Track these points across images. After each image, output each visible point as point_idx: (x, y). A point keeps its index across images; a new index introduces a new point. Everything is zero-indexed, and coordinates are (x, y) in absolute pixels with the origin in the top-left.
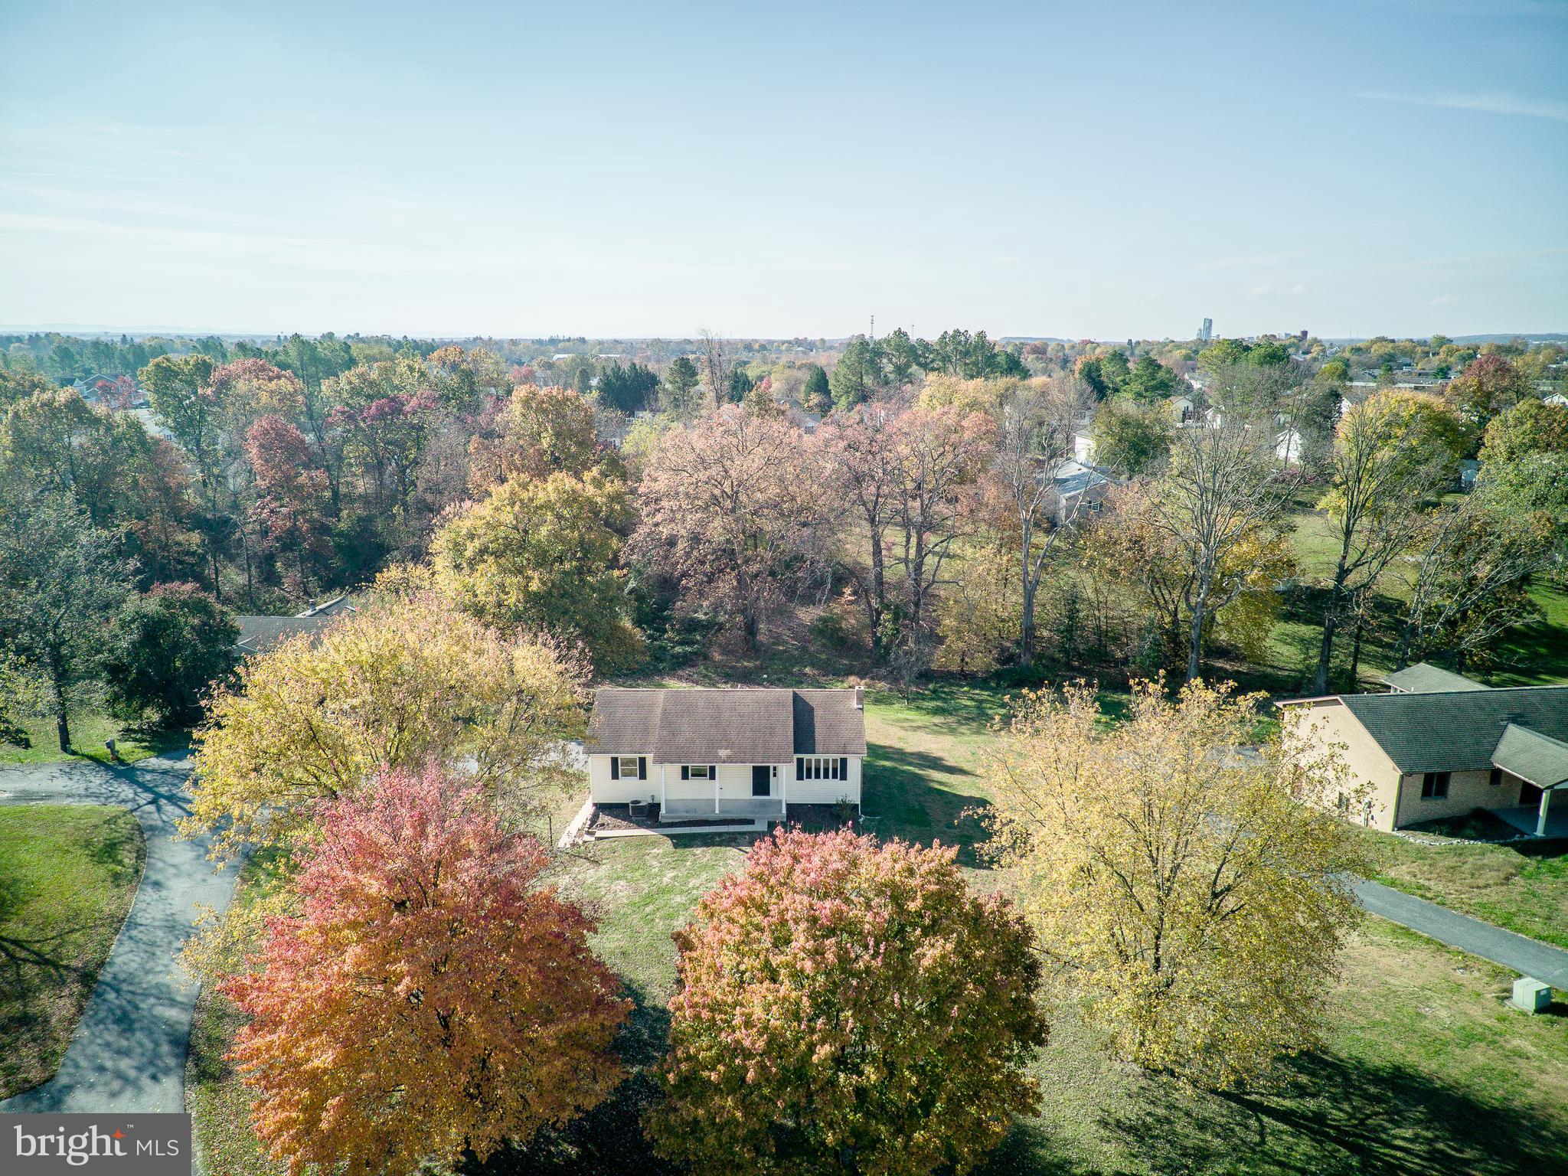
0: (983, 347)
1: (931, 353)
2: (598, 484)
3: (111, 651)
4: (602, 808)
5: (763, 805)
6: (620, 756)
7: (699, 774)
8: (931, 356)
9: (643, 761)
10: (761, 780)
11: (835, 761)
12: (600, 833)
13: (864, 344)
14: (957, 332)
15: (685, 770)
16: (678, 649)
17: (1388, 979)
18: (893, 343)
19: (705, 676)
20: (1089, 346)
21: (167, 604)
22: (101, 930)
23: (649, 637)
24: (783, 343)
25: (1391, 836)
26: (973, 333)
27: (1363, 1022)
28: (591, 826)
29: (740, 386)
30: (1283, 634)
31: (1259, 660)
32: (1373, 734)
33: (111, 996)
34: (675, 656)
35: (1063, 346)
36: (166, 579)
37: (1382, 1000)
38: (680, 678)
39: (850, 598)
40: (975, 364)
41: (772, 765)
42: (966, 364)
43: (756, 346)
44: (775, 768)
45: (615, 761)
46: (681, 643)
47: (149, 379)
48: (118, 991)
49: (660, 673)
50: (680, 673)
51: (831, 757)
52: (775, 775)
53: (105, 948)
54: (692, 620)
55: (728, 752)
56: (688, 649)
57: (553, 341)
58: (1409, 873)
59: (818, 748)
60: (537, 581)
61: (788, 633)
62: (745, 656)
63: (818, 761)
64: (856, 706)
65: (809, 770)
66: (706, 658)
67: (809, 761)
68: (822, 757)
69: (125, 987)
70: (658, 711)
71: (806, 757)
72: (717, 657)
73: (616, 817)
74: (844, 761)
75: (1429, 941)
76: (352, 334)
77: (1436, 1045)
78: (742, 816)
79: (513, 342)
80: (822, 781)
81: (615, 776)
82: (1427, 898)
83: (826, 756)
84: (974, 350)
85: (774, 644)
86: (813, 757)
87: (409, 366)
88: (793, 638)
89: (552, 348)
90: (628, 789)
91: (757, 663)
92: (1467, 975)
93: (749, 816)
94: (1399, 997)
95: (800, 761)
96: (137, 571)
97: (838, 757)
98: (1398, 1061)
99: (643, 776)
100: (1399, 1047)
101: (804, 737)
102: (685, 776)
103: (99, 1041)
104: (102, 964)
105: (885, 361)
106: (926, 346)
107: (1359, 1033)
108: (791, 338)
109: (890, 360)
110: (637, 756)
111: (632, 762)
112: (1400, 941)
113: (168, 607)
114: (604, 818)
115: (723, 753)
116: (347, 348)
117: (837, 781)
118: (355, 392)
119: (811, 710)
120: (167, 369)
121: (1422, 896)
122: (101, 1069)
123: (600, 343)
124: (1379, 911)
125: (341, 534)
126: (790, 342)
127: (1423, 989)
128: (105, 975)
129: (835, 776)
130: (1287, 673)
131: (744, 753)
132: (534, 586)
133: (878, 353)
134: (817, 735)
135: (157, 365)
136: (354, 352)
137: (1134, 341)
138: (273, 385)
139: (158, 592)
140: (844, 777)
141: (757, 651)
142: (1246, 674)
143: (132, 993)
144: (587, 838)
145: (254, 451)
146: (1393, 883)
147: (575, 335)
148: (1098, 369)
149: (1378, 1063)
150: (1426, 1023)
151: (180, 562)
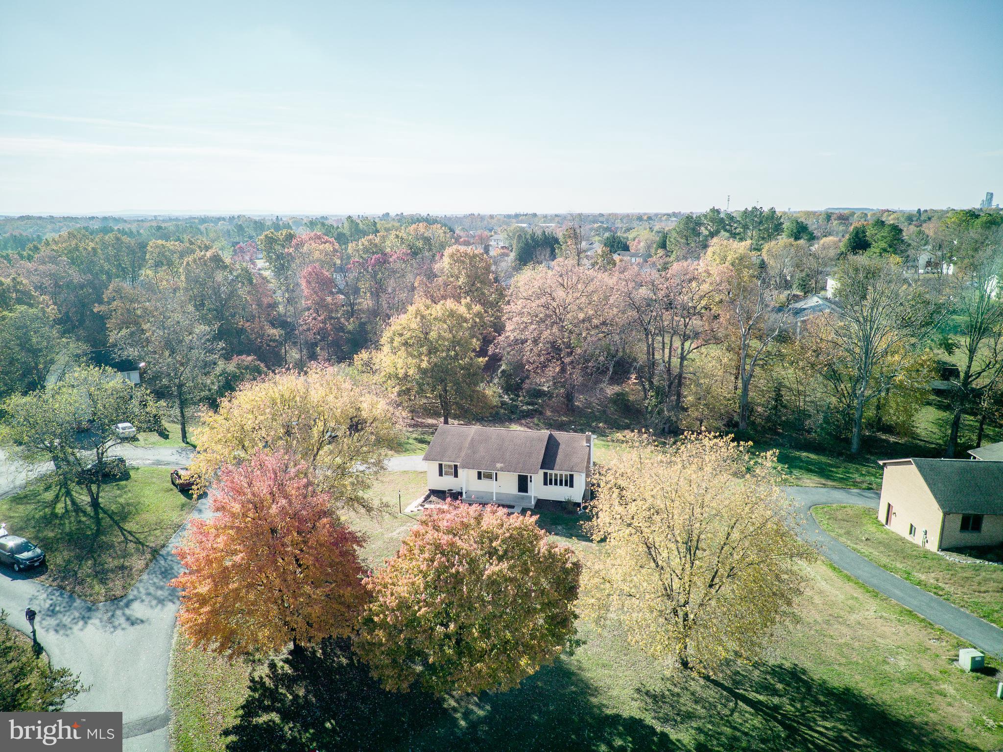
0: (773, 217)
1: (735, 223)
2: (469, 307)
3: (210, 390)
4: (434, 492)
5: (523, 498)
6: (444, 463)
7: (489, 476)
8: (735, 225)
9: (456, 466)
10: (523, 484)
11: (566, 476)
12: (427, 506)
13: (689, 218)
14: (755, 208)
15: (479, 474)
16: (524, 408)
17: (878, 639)
18: (708, 217)
19: (537, 425)
20: (886, 214)
21: (238, 366)
22: (169, 530)
23: (511, 399)
24: (665, 215)
25: (936, 554)
26: (766, 209)
27: (843, 660)
28: (424, 502)
29: (616, 244)
30: (939, 419)
31: (914, 436)
32: (929, 485)
33: (162, 562)
34: (522, 411)
35: (866, 215)
36: (240, 353)
37: (866, 650)
38: (521, 425)
39: (635, 381)
40: (767, 230)
41: (529, 475)
42: (760, 230)
43: (645, 218)
44: (531, 477)
45: (441, 466)
46: (528, 404)
47: (262, 243)
48: (165, 560)
49: (511, 421)
50: (523, 421)
51: (564, 473)
52: (531, 481)
53: (168, 538)
54: (539, 390)
55: (502, 465)
56: (530, 407)
57: (517, 216)
58: (934, 578)
59: (556, 467)
60: (425, 362)
61: (597, 401)
62: (565, 414)
63: (556, 475)
64: (586, 444)
65: (551, 480)
66: (541, 413)
67: (551, 475)
68: (559, 473)
69: (170, 558)
70: (469, 439)
71: (549, 472)
72: (548, 413)
73: (439, 498)
74: (572, 476)
75: (923, 620)
76: (399, 213)
77: (884, 680)
78: (508, 503)
79: (492, 217)
80: (558, 487)
81: (441, 474)
82: (939, 595)
83: (561, 472)
84: (766, 221)
85: (586, 408)
86: (553, 472)
87: (396, 235)
88: (598, 405)
89: (514, 220)
90: (447, 483)
91: (572, 419)
92: (937, 643)
93: (512, 504)
94: (878, 650)
95: (545, 474)
96: (223, 349)
97: (568, 473)
98: (852, 685)
99: (456, 475)
100: (858, 678)
101: (549, 458)
102: (479, 477)
103: (151, 582)
104: (163, 546)
105: (703, 228)
106: (731, 218)
107: (836, 667)
108: (670, 211)
109: (706, 228)
110: (453, 464)
111: (450, 466)
112: (901, 618)
113: (238, 368)
114: (433, 498)
115: (499, 465)
116: (375, 224)
117: (568, 487)
118: (366, 250)
119: (557, 444)
120: (271, 238)
121: (935, 593)
122: (149, 594)
123: (545, 217)
124: (898, 599)
125: (349, 332)
126: (668, 215)
127: (898, 647)
128: (163, 552)
129: (566, 485)
130: (933, 446)
131: (511, 466)
132: (424, 365)
133: (699, 223)
134: (558, 459)
135: (266, 236)
136: (378, 226)
137: (922, 210)
138: (321, 247)
139: (236, 360)
140: (572, 486)
141: (573, 411)
142: (902, 444)
143: (172, 561)
144: (420, 508)
145: (304, 284)
146: (919, 583)
147: (530, 212)
148: (864, 232)
149: (836, 685)
150: (887, 667)
151: (269, 345)
